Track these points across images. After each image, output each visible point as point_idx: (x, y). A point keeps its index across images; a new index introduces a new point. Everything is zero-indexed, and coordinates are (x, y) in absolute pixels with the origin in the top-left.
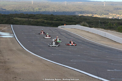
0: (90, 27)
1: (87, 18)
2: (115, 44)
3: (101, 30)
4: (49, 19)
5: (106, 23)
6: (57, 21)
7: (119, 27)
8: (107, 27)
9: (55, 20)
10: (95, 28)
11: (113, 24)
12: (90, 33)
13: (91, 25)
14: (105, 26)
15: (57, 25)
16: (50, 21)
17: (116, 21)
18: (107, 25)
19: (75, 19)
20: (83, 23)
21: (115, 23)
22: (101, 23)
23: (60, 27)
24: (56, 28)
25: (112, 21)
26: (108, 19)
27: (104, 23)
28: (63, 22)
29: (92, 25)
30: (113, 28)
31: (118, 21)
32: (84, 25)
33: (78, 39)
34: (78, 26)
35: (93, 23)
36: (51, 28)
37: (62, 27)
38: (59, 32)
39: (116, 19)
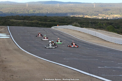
0: (81, 27)
1: (79, 19)
2: (105, 43)
3: (92, 30)
4: (43, 20)
5: (96, 23)
6: (50, 22)
7: (108, 27)
8: (97, 27)
9: (49, 21)
10: (86, 27)
11: (102, 24)
12: (81, 32)
13: (82, 25)
14: (95, 26)
15: (50, 26)
16: (44, 22)
17: (106, 21)
18: (97, 25)
19: (67, 20)
20: (75, 23)
21: (104, 23)
22: (91, 23)
23: (53, 28)
24: (50, 29)
25: (102, 21)
26: (98, 20)
27: (94, 23)
28: (56, 23)
29: (84, 25)
30: (103, 27)
31: (107, 21)
32: (76, 26)
33: (71, 39)
34: (70, 27)
35: (84, 23)
36: (45, 29)
37: (55, 28)
38: (53, 32)
39: (105, 19)
